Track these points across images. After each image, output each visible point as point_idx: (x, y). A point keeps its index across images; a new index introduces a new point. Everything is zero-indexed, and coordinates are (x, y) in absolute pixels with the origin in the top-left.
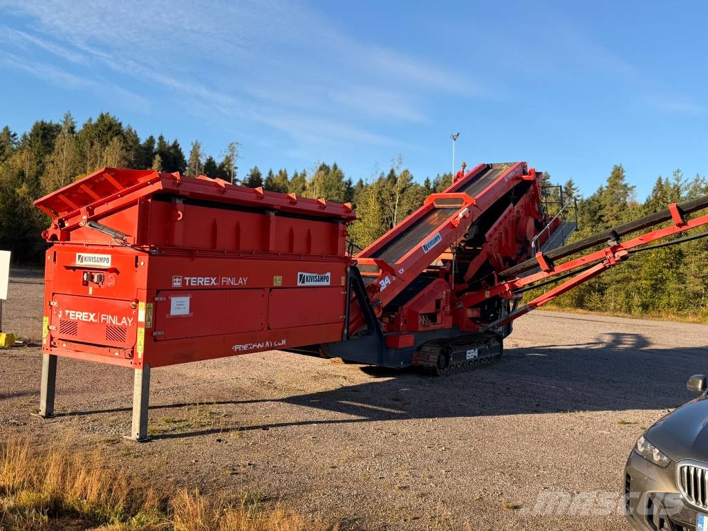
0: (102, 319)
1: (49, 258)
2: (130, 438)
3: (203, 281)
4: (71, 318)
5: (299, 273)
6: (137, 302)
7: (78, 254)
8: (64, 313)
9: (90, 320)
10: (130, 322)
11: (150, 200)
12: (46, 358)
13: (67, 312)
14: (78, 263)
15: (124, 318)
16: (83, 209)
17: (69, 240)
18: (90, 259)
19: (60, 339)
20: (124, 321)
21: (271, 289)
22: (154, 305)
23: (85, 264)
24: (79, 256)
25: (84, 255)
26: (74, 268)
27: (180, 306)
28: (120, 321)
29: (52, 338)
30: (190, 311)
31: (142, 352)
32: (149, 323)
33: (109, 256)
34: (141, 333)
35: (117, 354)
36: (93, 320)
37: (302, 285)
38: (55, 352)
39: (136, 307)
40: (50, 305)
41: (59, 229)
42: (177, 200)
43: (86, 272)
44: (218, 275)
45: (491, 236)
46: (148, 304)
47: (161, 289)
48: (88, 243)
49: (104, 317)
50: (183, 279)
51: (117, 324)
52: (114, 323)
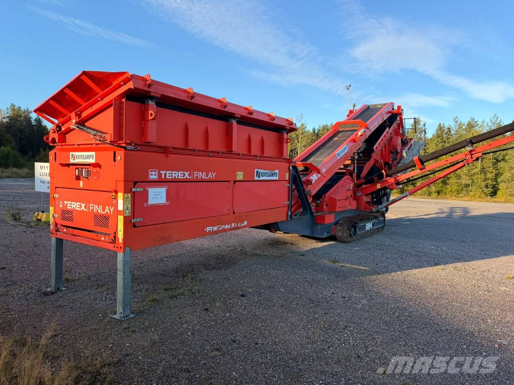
0: (91, 208)
1: (51, 158)
2: (114, 316)
3: (178, 175)
4: (69, 208)
5: (256, 170)
6: (116, 192)
7: (71, 153)
8: (63, 203)
9: (81, 209)
10: (112, 210)
11: (124, 100)
12: (53, 239)
13: (65, 202)
14: (72, 161)
15: (107, 207)
16: (73, 114)
17: (66, 142)
18: (80, 157)
19: (62, 225)
20: (107, 210)
21: (235, 182)
22: (131, 196)
23: (77, 161)
24: (72, 155)
25: (76, 154)
26: (68, 165)
27: (157, 196)
28: (104, 210)
29: (56, 225)
30: (167, 201)
31: (123, 237)
32: (127, 212)
33: (93, 153)
34: (121, 219)
35: (103, 238)
36: (84, 210)
37: (259, 179)
38: (60, 235)
39: (116, 198)
40: (53, 197)
41: (56, 133)
42: (150, 101)
43: (78, 168)
44: (191, 170)
45: (377, 148)
46: (126, 195)
47: (138, 181)
48: (78, 143)
49: (92, 206)
50: (159, 172)
51: (102, 212)
52: (99, 211)
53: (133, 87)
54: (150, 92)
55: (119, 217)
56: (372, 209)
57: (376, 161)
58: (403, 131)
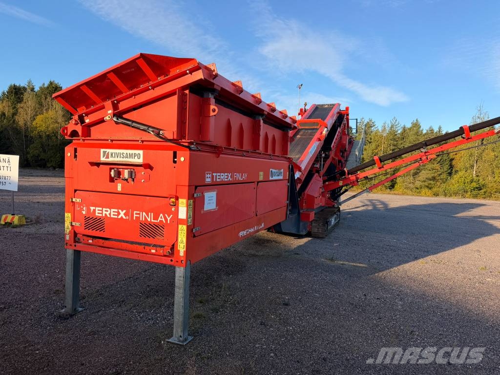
0: (135, 215)
1: (69, 154)
2: (170, 340)
3: (224, 177)
4: (97, 214)
5: (271, 170)
6: (177, 199)
7: (102, 150)
8: (89, 210)
9: (120, 217)
10: (169, 219)
11: (187, 92)
12: (70, 253)
13: (92, 208)
14: (103, 159)
15: (161, 215)
16: (108, 103)
17: (90, 136)
18: (118, 155)
19: (84, 235)
20: (161, 218)
21: (258, 182)
22: (193, 202)
23: (111, 160)
24: (104, 152)
25: (110, 151)
26: (98, 164)
27: (210, 200)
28: (156, 218)
29: (75, 234)
30: (216, 206)
31: (185, 249)
32: (190, 220)
33: (141, 152)
34: (183, 230)
35: (153, 251)
36: (124, 217)
37: (273, 179)
38: (79, 247)
39: (176, 205)
40: (72, 202)
41: (79, 125)
42: (210, 94)
43: (113, 168)
44: (231, 171)
45: (333, 146)
46: (189, 201)
47: (198, 185)
48: (112, 139)
49: (136, 214)
50: (212, 175)
51: (152, 221)
52: (149, 220)
53: (203, 78)
54: (213, 84)
55: (180, 226)
56: (334, 205)
57: (333, 159)
58: (348, 131)
